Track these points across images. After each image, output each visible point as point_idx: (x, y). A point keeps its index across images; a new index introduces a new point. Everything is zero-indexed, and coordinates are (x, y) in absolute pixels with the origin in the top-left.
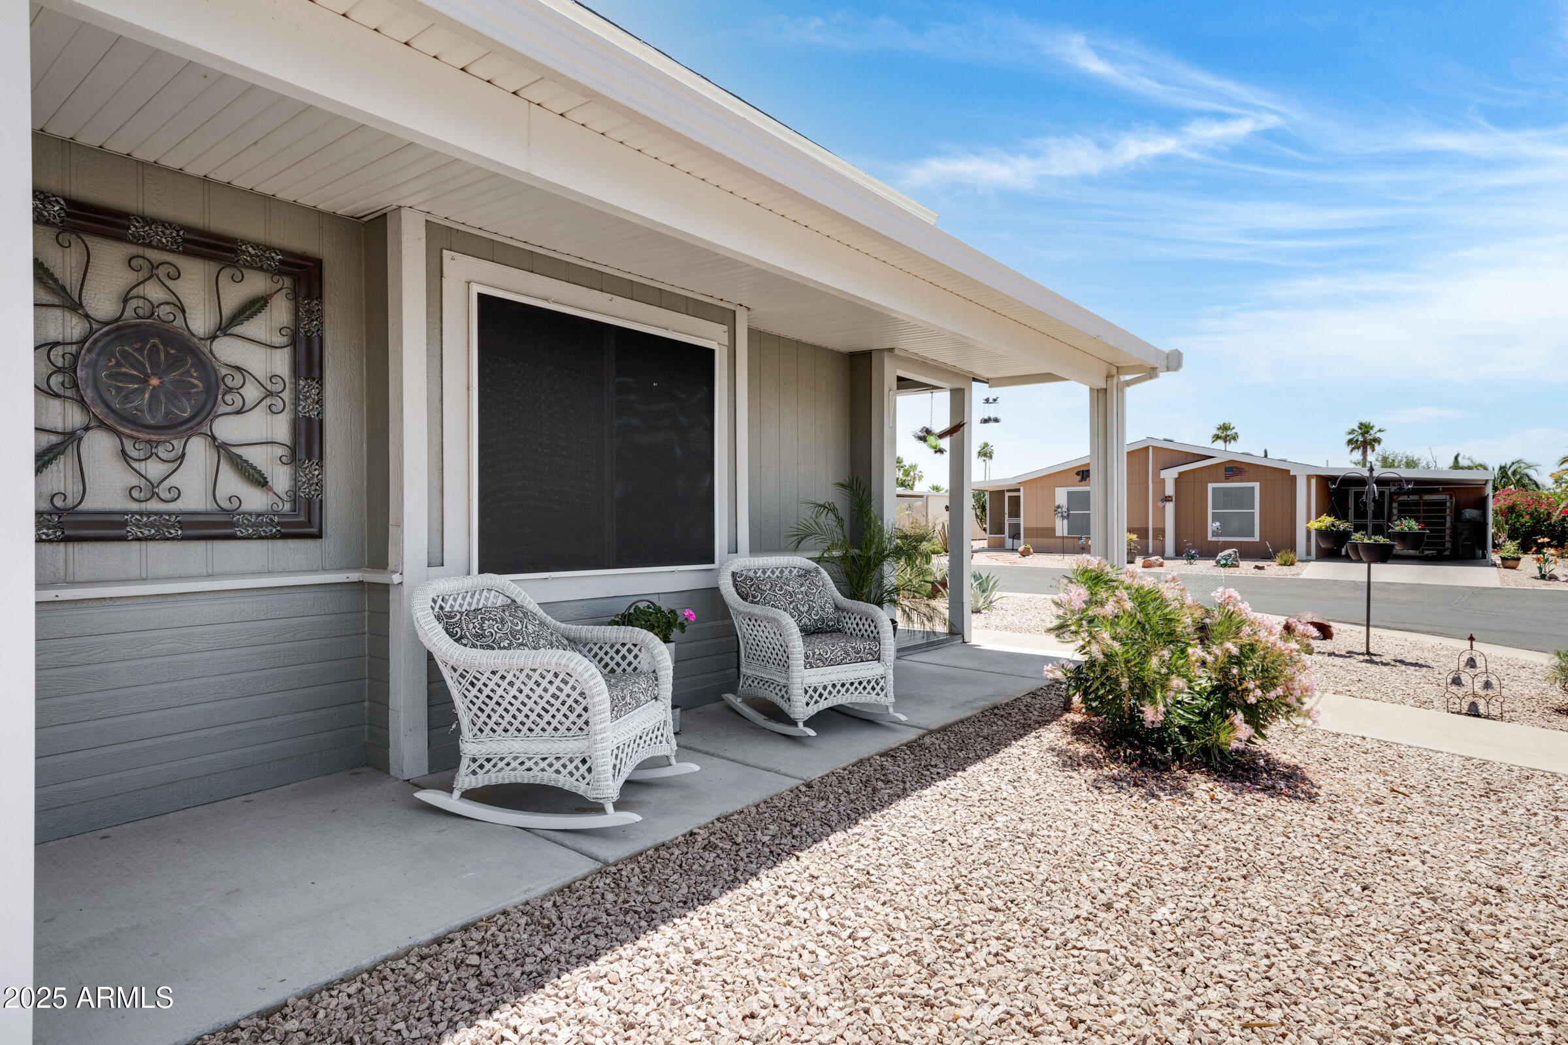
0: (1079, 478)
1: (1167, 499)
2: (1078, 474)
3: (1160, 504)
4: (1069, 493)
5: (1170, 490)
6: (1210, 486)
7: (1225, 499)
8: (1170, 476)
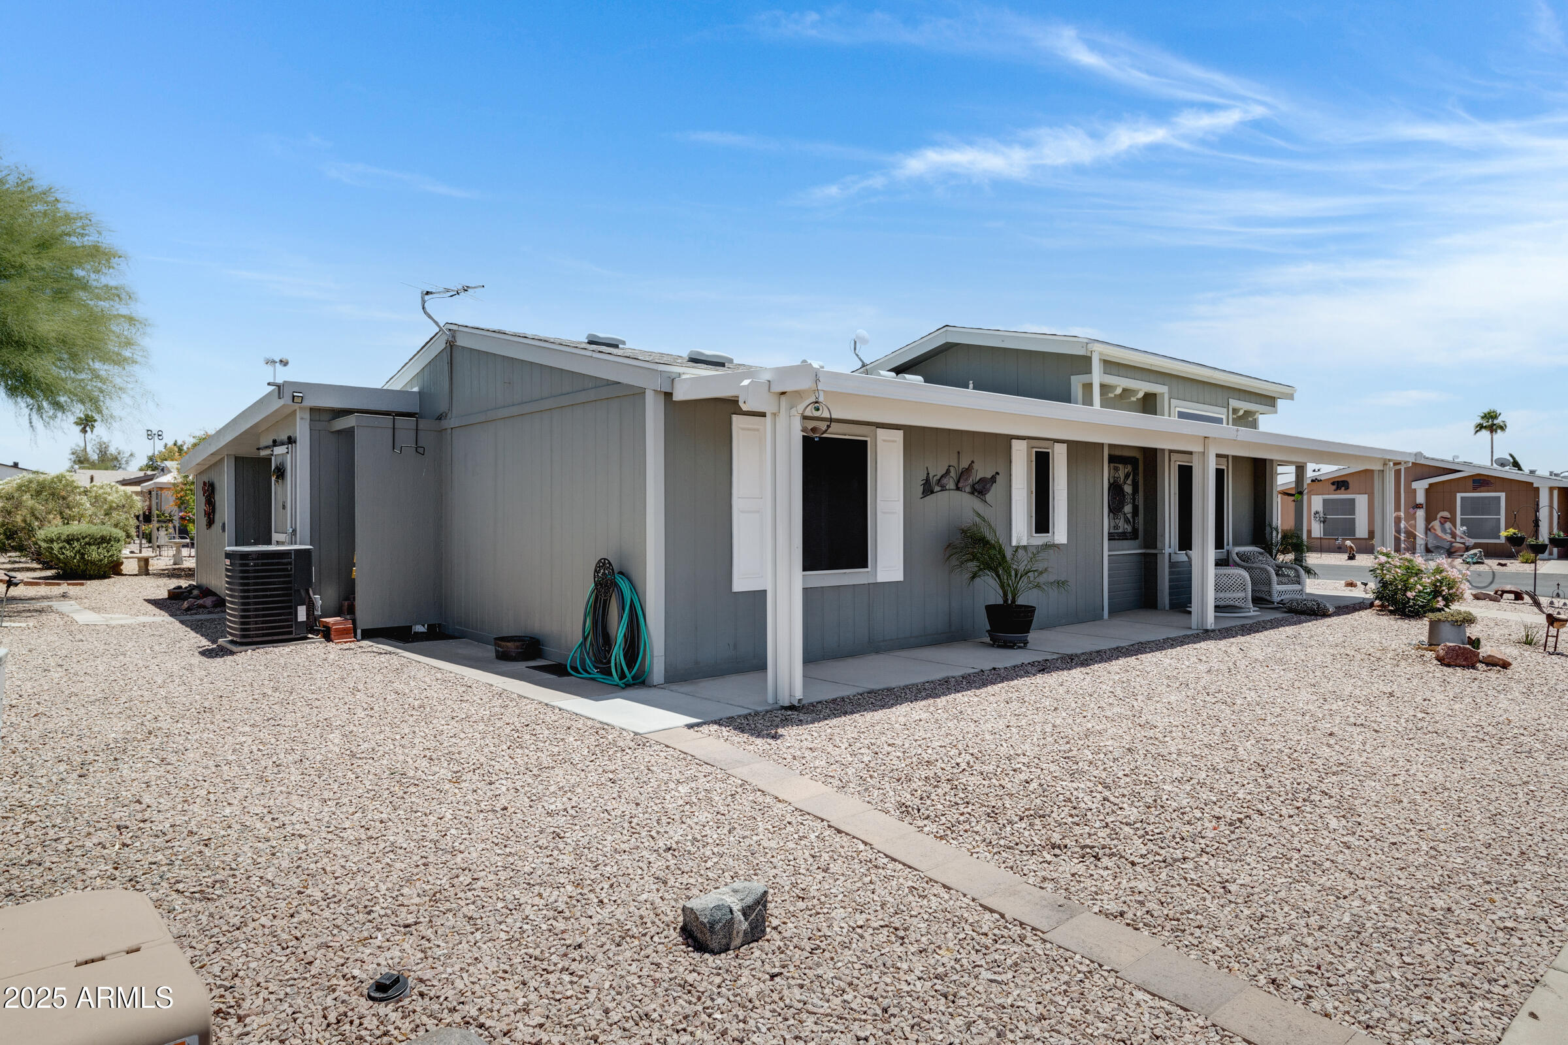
0: (1334, 487)
1: (1419, 506)
2: (1333, 484)
3: (1411, 511)
4: (1324, 500)
5: (1421, 498)
6: (1459, 496)
7: (1472, 507)
8: (1421, 486)
